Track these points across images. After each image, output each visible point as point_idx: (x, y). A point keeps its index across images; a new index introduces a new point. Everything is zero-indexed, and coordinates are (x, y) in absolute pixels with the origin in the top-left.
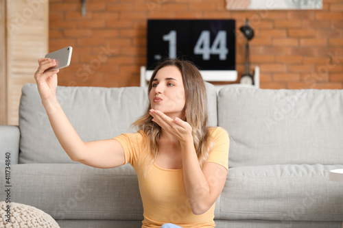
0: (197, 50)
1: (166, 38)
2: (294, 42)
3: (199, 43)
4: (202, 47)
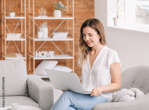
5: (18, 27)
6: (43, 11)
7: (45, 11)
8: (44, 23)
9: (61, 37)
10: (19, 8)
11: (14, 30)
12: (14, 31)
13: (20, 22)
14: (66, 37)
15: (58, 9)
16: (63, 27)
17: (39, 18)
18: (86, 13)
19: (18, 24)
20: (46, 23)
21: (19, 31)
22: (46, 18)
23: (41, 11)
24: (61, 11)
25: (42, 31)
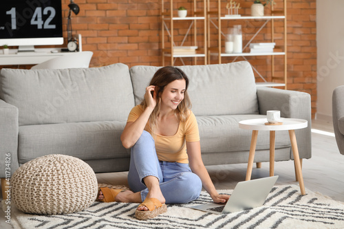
0: (33, 22)
1: (8, 13)
2: (101, 14)
3: (34, 16)
4: (36, 19)
5: (188, 35)
6: (233, 5)
7: (237, 6)
8: (235, 26)
9: (264, 49)
10: (189, 4)
11: (182, 41)
12: (183, 43)
13: (192, 28)
14: (272, 50)
15: (259, 3)
16: (264, 35)
17: (227, 17)
18: (301, 9)
19: (188, 32)
20: (240, 26)
21: (189, 43)
22: (238, 17)
23: (230, 5)
24: (264, 5)
25: (233, 40)
